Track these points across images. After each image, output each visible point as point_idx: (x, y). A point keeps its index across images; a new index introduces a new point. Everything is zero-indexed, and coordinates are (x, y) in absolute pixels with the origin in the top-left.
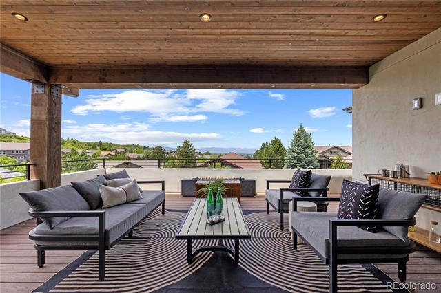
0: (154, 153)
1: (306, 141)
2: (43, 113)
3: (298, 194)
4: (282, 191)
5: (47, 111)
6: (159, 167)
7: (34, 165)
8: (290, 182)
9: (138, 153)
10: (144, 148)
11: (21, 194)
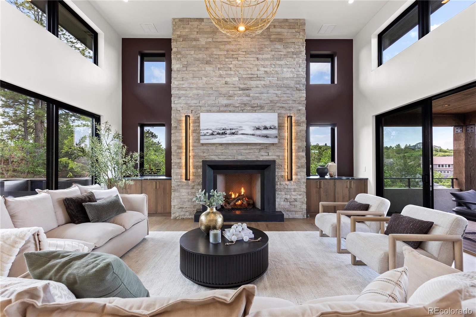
2: (461, 145)
5: (464, 143)
7: (457, 179)
11: (451, 193)
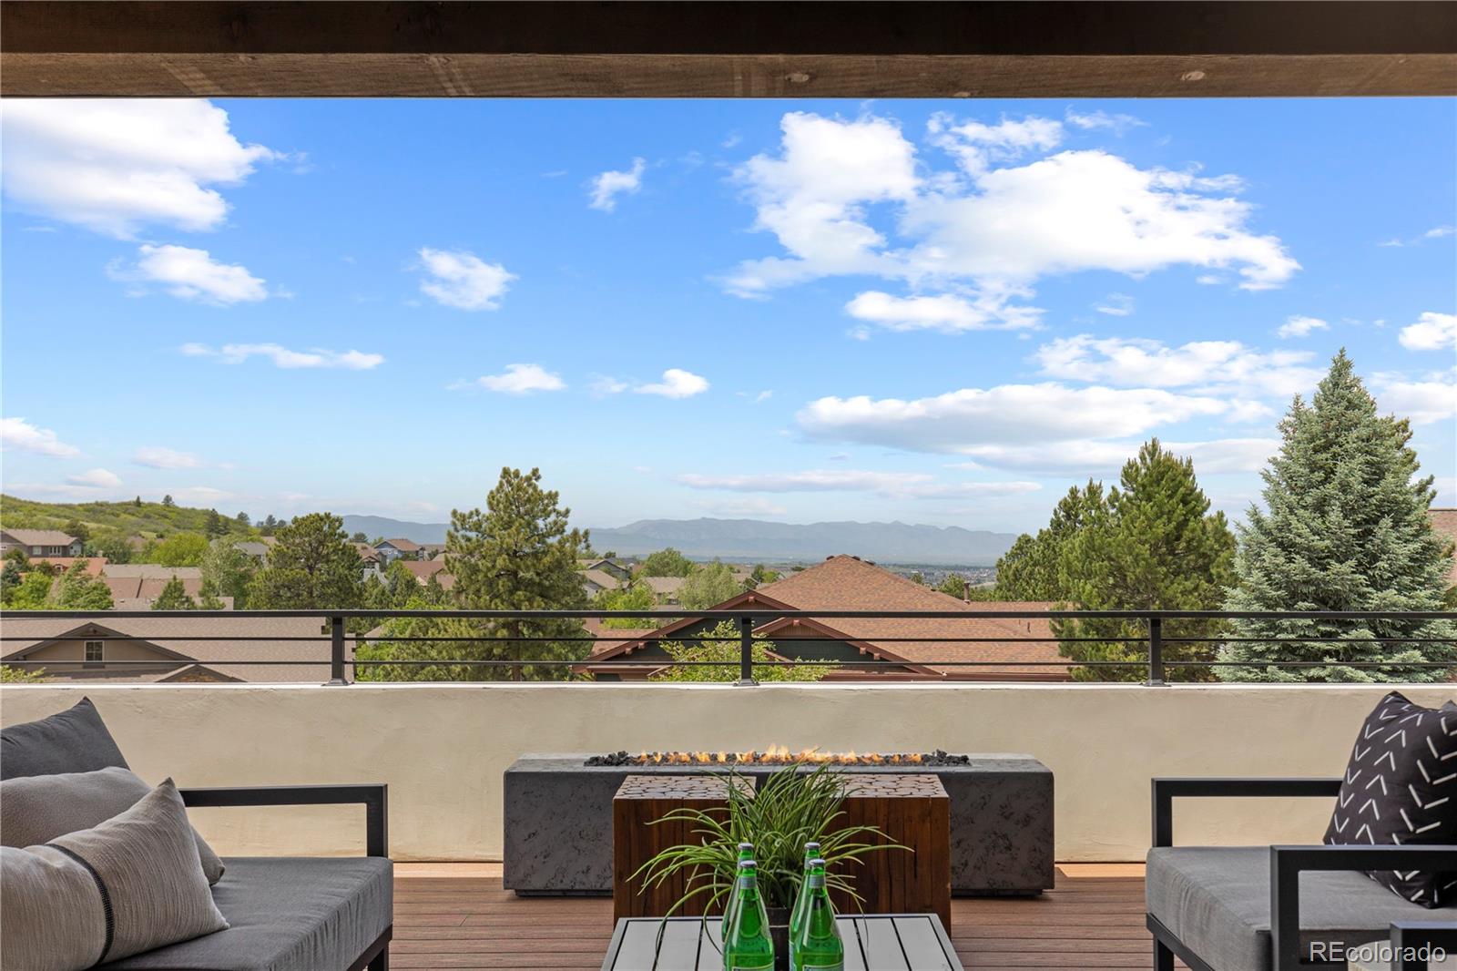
0: (283, 559)
1: (1376, 473)
3: (1404, 889)
4: (1290, 863)
6: (338, 674)
8: (1329, 788)
9: (175, 560)
10: (216, 524)
